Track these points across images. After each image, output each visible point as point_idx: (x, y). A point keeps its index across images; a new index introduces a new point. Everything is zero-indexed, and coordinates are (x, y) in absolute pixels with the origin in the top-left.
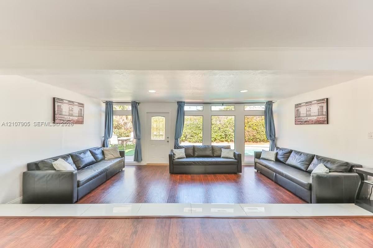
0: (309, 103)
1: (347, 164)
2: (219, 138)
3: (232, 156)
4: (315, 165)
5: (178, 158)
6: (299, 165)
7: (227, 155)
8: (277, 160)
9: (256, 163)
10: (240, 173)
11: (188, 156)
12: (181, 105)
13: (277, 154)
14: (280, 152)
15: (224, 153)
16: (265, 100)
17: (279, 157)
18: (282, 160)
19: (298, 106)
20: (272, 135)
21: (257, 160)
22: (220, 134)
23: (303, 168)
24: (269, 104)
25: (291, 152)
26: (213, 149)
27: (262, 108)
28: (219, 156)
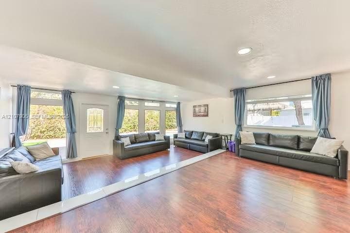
0: (200, 106)
1: (216, 134)
2: (129, 129)
3: (163, 139)
4: (205, 137)
5: (126, 146)
6: (197, 138)
7: (159, 138)
8: (186, 138)
9: (174, 141)
10: (168, 149)
11: (132, 143)
12: (122, 99)
13: (186, 134)
14: (187, 133)
15: (158, 137)
16: (177, 101)
17: (187, 136)
18: (188, 137)
19: (194, 107)
20: (180, 124)
21: (175, 139)
22: (129, 125)
23: (200, 139)
24: (179, 104)
25: (192, 132)
26: (149, 135)
27: (175, 106)
28: (154, 140)
